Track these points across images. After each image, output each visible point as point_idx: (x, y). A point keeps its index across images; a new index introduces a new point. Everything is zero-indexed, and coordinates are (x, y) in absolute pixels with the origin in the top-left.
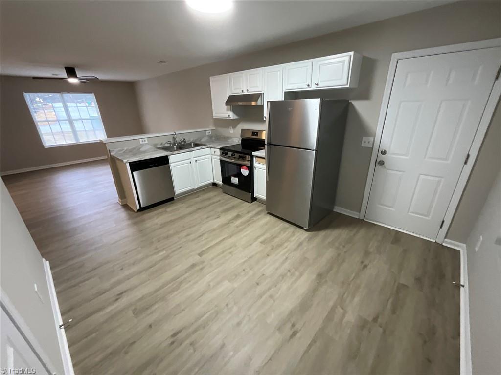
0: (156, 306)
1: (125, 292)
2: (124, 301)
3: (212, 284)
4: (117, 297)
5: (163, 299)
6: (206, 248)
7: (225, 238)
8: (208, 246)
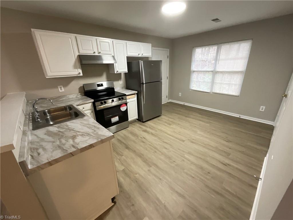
0: (221, 149)
1: (222, 163)
2: (227, 161)
3: (201, 136)
4: (227, 165)
5: (216, 148)
6: (176, 139)
7: (167, 134)
8: (175, 139)
